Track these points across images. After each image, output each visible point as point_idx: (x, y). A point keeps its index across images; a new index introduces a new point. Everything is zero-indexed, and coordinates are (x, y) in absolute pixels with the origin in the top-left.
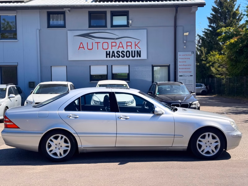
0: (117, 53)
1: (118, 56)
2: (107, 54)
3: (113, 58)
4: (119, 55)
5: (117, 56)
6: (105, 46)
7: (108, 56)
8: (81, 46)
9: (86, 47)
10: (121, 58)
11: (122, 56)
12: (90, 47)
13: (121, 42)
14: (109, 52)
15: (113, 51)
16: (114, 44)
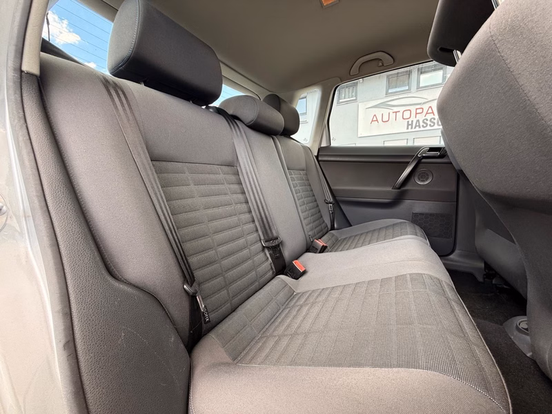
0: (423, 122)
1: (425, 125)
2: (408, 125)
3: (417, 129)
4: (427, 124)
5: (423, 126)
6: (407, 115)
7: (410, 127)
8: (375, 119)
9: (380, 119)
10: (428, 128)
11: (430, 125)
12: (386, 118)
13: (430, 107)
14: (412, 121)
15: (417, 119)
16: (419, 111)
